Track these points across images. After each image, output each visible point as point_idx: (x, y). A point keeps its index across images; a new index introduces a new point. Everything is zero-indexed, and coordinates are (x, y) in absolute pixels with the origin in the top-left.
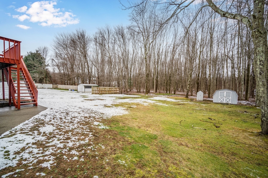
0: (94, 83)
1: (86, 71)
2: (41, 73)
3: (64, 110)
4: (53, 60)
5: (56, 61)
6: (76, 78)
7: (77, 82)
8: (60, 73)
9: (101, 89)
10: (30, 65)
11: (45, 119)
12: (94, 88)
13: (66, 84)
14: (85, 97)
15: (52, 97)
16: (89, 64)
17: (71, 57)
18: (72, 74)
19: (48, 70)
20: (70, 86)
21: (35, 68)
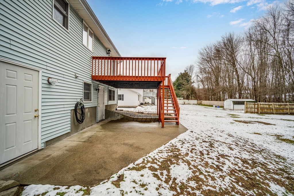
0: (247, 98)
1: (234, 82)
2: (188, 90)
3: (207, 136)
4: (198, 76)
5: (201, 76)
6: (221, 93)
7: (222, 97)
8: (204, 88)
9: (262, 106)
10: (180, 84)
11: (181, 149)
12: (248, 105)
13: (210, 99)
14: (235, 116)
15: (196, 113)
16: (239, 73)
17: (215, 69)
18: (217, 88)
19: (193, 87)
20: (214, 101)
21: (184, 86)
